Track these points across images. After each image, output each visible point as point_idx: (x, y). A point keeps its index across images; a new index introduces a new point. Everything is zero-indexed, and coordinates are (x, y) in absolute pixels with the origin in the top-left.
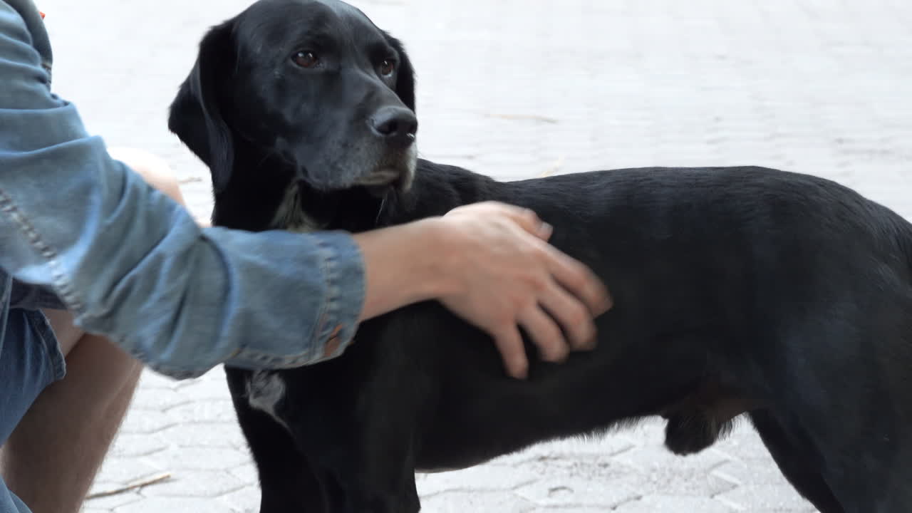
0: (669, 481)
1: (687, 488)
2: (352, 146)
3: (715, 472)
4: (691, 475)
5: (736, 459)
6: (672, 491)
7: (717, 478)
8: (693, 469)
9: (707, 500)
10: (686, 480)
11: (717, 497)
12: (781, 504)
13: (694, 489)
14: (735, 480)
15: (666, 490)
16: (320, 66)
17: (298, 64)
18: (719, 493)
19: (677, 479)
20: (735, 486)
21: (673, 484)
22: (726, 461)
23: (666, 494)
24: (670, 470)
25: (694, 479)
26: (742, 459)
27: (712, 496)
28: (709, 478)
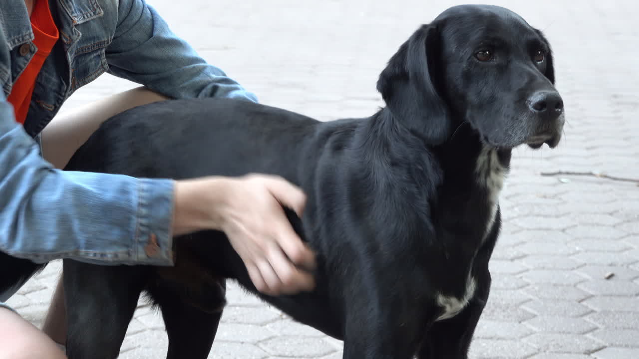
0: (493, 311)
1: (504, 316)
2: (517, 119)
3: (523, 307)
4: (508, 308)
5: (536, 298)
6: (494, 318)
7: (524, 311)
8: (509, 304)
9: (516, 325)
10: (504, 311)
11: (523, 323)
12: (564, 329)
13: (508, 317)
14: (535, 312)
15: (491, 317)
16: (494, 61)
17: (478, 59)
18: (524, 320)
19: (498, 310)
20: (535, 316)
21: (495, 314)
22: (530, 300)
23: (491, 320)
24: (494, 304)
25: (509, 311)
26: (540, 298)
27: (520, 322)
28: (518, 310)
